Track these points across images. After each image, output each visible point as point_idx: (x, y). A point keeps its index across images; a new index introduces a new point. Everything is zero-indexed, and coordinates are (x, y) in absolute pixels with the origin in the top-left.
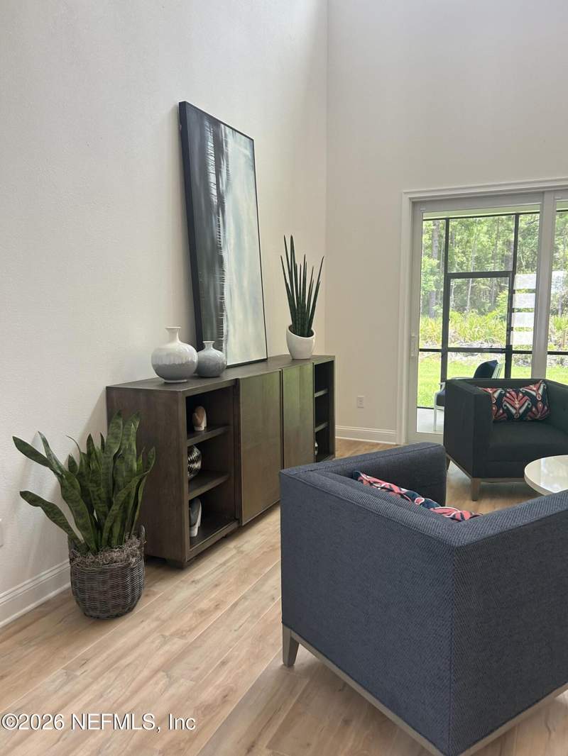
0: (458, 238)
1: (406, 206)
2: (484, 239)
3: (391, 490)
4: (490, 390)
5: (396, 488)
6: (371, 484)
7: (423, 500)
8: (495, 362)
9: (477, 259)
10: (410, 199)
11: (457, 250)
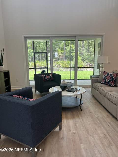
0: (38, 45)
1: (23, 38)
2: (43, 46)
3: (20, 97)
4: (43, 76)
5: (21, 97)
6: (15, 97)
7: (26, 98)
8: (45, 70)
9: (42, 50)
10: (24, 36)
11: (37, 48)
